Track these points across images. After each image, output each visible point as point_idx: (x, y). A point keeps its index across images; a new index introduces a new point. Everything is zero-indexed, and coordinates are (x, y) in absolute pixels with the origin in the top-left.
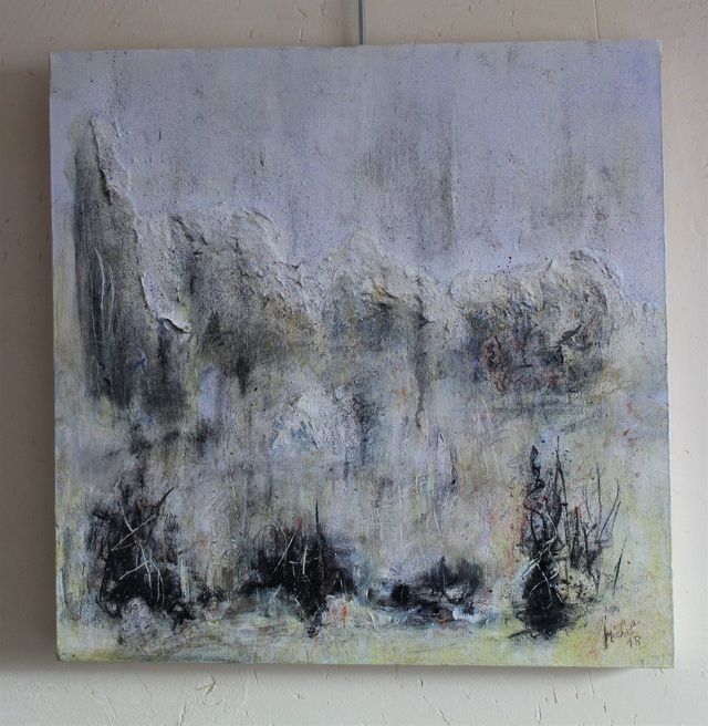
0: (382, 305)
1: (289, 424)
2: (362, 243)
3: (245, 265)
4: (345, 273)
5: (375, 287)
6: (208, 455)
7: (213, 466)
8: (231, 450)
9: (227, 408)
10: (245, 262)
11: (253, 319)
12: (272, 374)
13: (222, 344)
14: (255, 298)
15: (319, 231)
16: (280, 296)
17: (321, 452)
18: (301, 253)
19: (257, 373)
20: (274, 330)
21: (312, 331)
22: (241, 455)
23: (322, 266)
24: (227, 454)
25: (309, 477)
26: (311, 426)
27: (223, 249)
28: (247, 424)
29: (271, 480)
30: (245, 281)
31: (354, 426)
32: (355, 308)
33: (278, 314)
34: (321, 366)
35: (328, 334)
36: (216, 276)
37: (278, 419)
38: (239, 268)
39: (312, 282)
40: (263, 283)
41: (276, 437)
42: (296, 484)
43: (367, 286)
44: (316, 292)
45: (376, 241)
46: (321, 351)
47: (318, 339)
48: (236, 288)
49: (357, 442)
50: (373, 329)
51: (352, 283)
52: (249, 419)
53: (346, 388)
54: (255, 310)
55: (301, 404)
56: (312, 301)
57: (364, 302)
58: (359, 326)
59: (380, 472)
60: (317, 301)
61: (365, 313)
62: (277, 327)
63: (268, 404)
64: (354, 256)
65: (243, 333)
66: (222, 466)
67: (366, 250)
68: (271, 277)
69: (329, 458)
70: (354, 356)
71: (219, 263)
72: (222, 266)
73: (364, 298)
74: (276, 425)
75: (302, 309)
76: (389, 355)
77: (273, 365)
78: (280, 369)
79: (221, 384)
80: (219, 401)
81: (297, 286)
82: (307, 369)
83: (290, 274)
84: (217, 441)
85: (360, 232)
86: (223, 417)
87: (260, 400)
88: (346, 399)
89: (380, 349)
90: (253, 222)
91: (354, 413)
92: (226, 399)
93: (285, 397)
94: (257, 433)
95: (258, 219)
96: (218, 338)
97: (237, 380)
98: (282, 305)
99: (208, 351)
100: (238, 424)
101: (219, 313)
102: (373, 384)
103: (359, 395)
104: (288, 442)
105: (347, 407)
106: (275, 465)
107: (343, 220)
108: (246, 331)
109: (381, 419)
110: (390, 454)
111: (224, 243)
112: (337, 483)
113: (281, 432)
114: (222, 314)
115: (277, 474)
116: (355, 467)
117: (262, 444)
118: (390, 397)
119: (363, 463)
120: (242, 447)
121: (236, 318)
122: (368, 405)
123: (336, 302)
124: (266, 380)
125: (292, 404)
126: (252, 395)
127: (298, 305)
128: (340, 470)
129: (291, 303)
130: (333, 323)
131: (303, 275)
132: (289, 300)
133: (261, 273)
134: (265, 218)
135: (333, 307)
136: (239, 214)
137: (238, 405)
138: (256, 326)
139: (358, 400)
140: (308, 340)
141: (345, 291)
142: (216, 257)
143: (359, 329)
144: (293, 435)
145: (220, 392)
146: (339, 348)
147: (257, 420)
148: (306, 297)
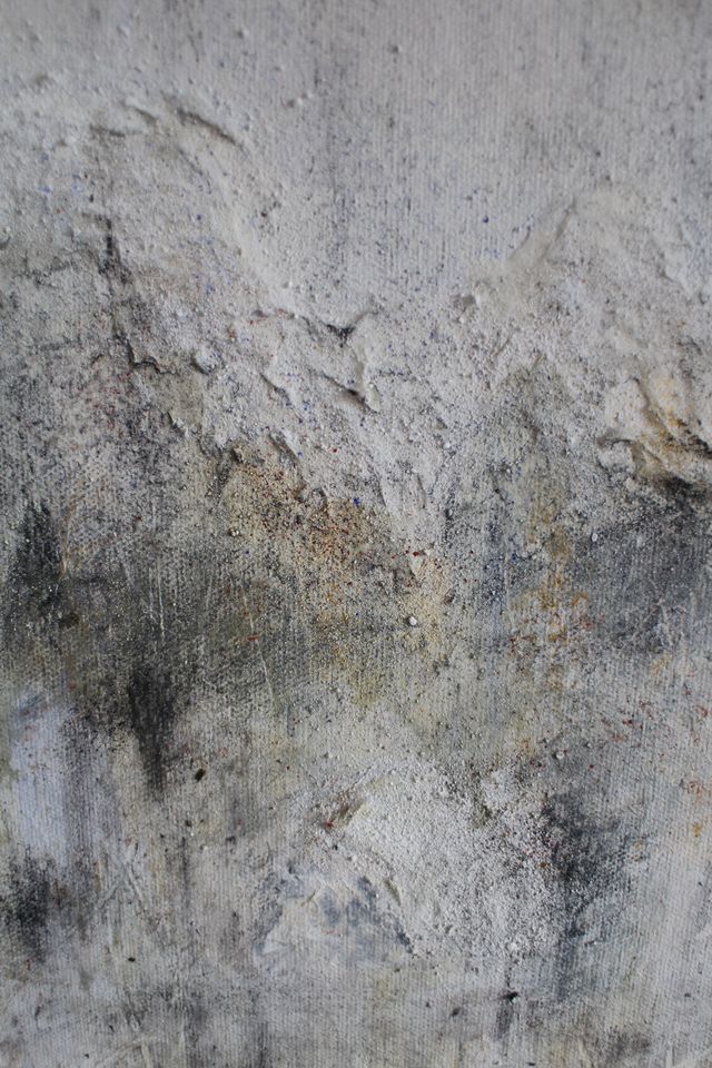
0: (674, 485)
1: (317, 884)
2: (610, 241)
3: (142, 323)
4: (539, 355)
5: (651, 415)
6: (59, 960)
7: (76, 990)
8: (128, 950)
9: (105, 827)
10: (142, 314)
11: (182, 532)
12: (256, 726)
13: (71, 620)
14: (185, 451)
15: (435, 188)
16: (279, 445)
17: (426, 966)
18: (363, 276)
19: (203, 721)
20: (259, 574)
21: (403, 580)
22: (161, 966)
23: (444, 329)
24: (119, 960)
25: (384, 1030)
26: (394, 893)
27: (57, 266)
28: (174, 881)
29: (261, 1035)
30: (147, 390)
31: (539, 888)
32: (572, 496)
33: (273, 513)
34: (435, 702)
35: (464, 591)
36: (35, 370)
37: (279, 867)
38: (119, 337)
39: (406, 389)
40: (213, 396)
41: (275, 920)
42: (340, 1047)
43: (622, 410)
44: (420, 428)
45: (665, 237)
46: (435, 650)
47: (425, 606)
48: (112, 416)
49: (547, 939)
50: (633, 573)
51: (563, 398)
52: (183, 867)
53: (521, 778)
54: (183, 499)
55: (358, 826)
56: (406, 466)
57: (607, 472)
58: (582, 558)
59: (615, 1016)
60: (426, 466)
61: (608, 515)
62: (271, 564)
63: (243, 821)
64: (574, 291)
65: (145, 585)
66: (105, 991)
67: (624, 265)
68: (244, 371)
69: (451, 980)
70: (555, 668)
71: (43, 318)
72: (56, 331)
73: (606, 457)
74: (273, 884)
75: (366, 497)
76: (682, 667)
77: (258, 697)
78: (286, 711)
79: (78, 752)
80: (76, 806)
81: (350, 410)
82: (381, 710)
83: (321, 360)
84: (82, 924)
85: (600, 195)
86: (96, 855)
87: (217, 809)
88: (518, 808)
89: (653, 646)
90: (170, 152)
91: (543, 854)
92: (98, 800)
93: (303, 801)
94: (209, 907)
95: (191, 140)
96: (54, 599)
97: (132, 742)
98: (290, 481)
99: (26, 645)
100: (147, 879)
101: (54, 508)
102: (617, 763)
103: (565, 799)
104: (316, 934)
105: (522, 838)
106: (275, 998)
107: (535, 143)
108: (155, 575)
109: (633, 869)
110: (650, 968)
111: (60, 240)
112: (472, 1048)
113: (292, 908)
114: (66, 512)
115: (281, 1019)
116: (532, 1006)
117: (230, 939)
118: (672, 801)
119: (562, 994)
120: (164, 943)
121: (117, 526)
122: (594, 831)
123: (499, 472)
124: (234, 747)
125: (328, 826)
126: (185, 795)
127: (350, 480)
128: (487, 1014)
129: (322, 472)
130: (482, 549)
131: (372, 363)
132: (317, 461)
133: (204, 356)
134: (219, 132)
135: (486, 487)
136: (119, 121)
137: (143, 820)
138: (194, 559)
139: (561, 812)
140: (389, 611)
141: (536, 431)
142: (31, 298)
143: (583, 572)
144: (333, 915)
145: (76, 779)
146: (503, 642)
147: (208, 868)
148: (382, 449)
